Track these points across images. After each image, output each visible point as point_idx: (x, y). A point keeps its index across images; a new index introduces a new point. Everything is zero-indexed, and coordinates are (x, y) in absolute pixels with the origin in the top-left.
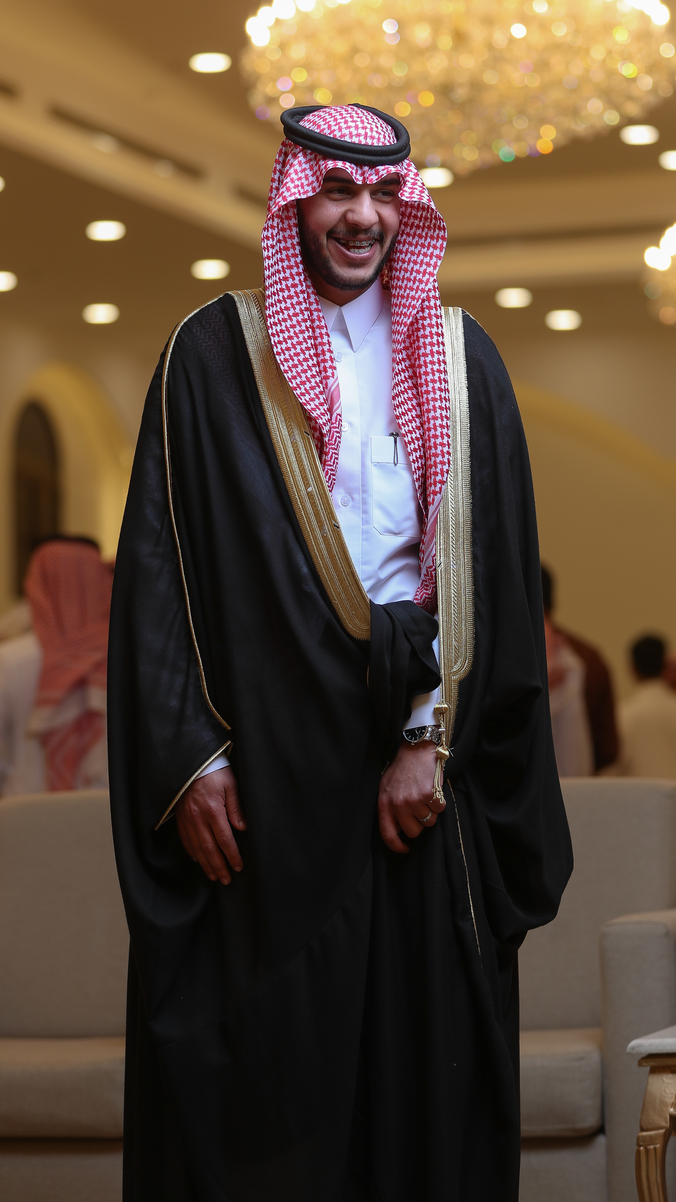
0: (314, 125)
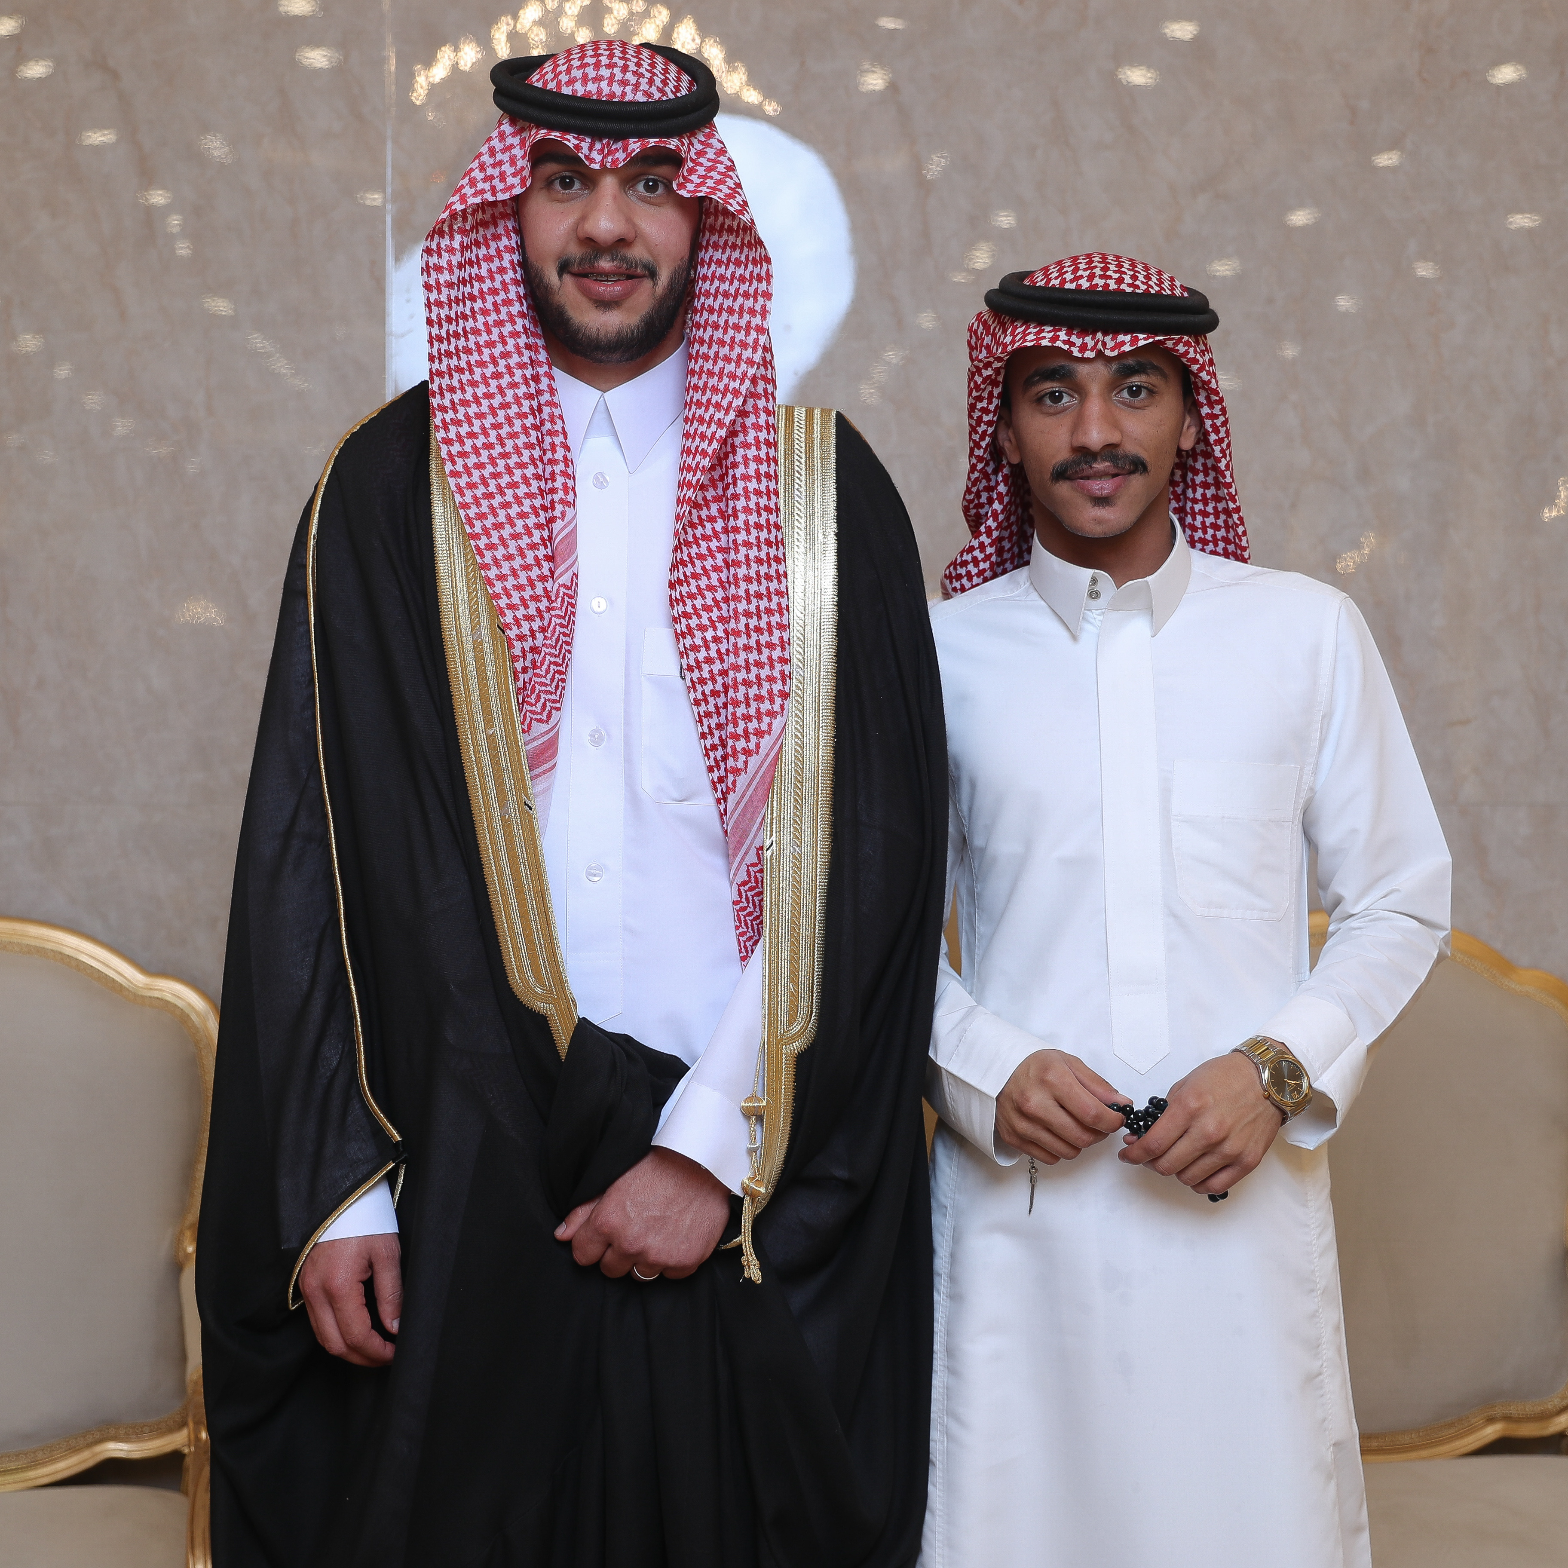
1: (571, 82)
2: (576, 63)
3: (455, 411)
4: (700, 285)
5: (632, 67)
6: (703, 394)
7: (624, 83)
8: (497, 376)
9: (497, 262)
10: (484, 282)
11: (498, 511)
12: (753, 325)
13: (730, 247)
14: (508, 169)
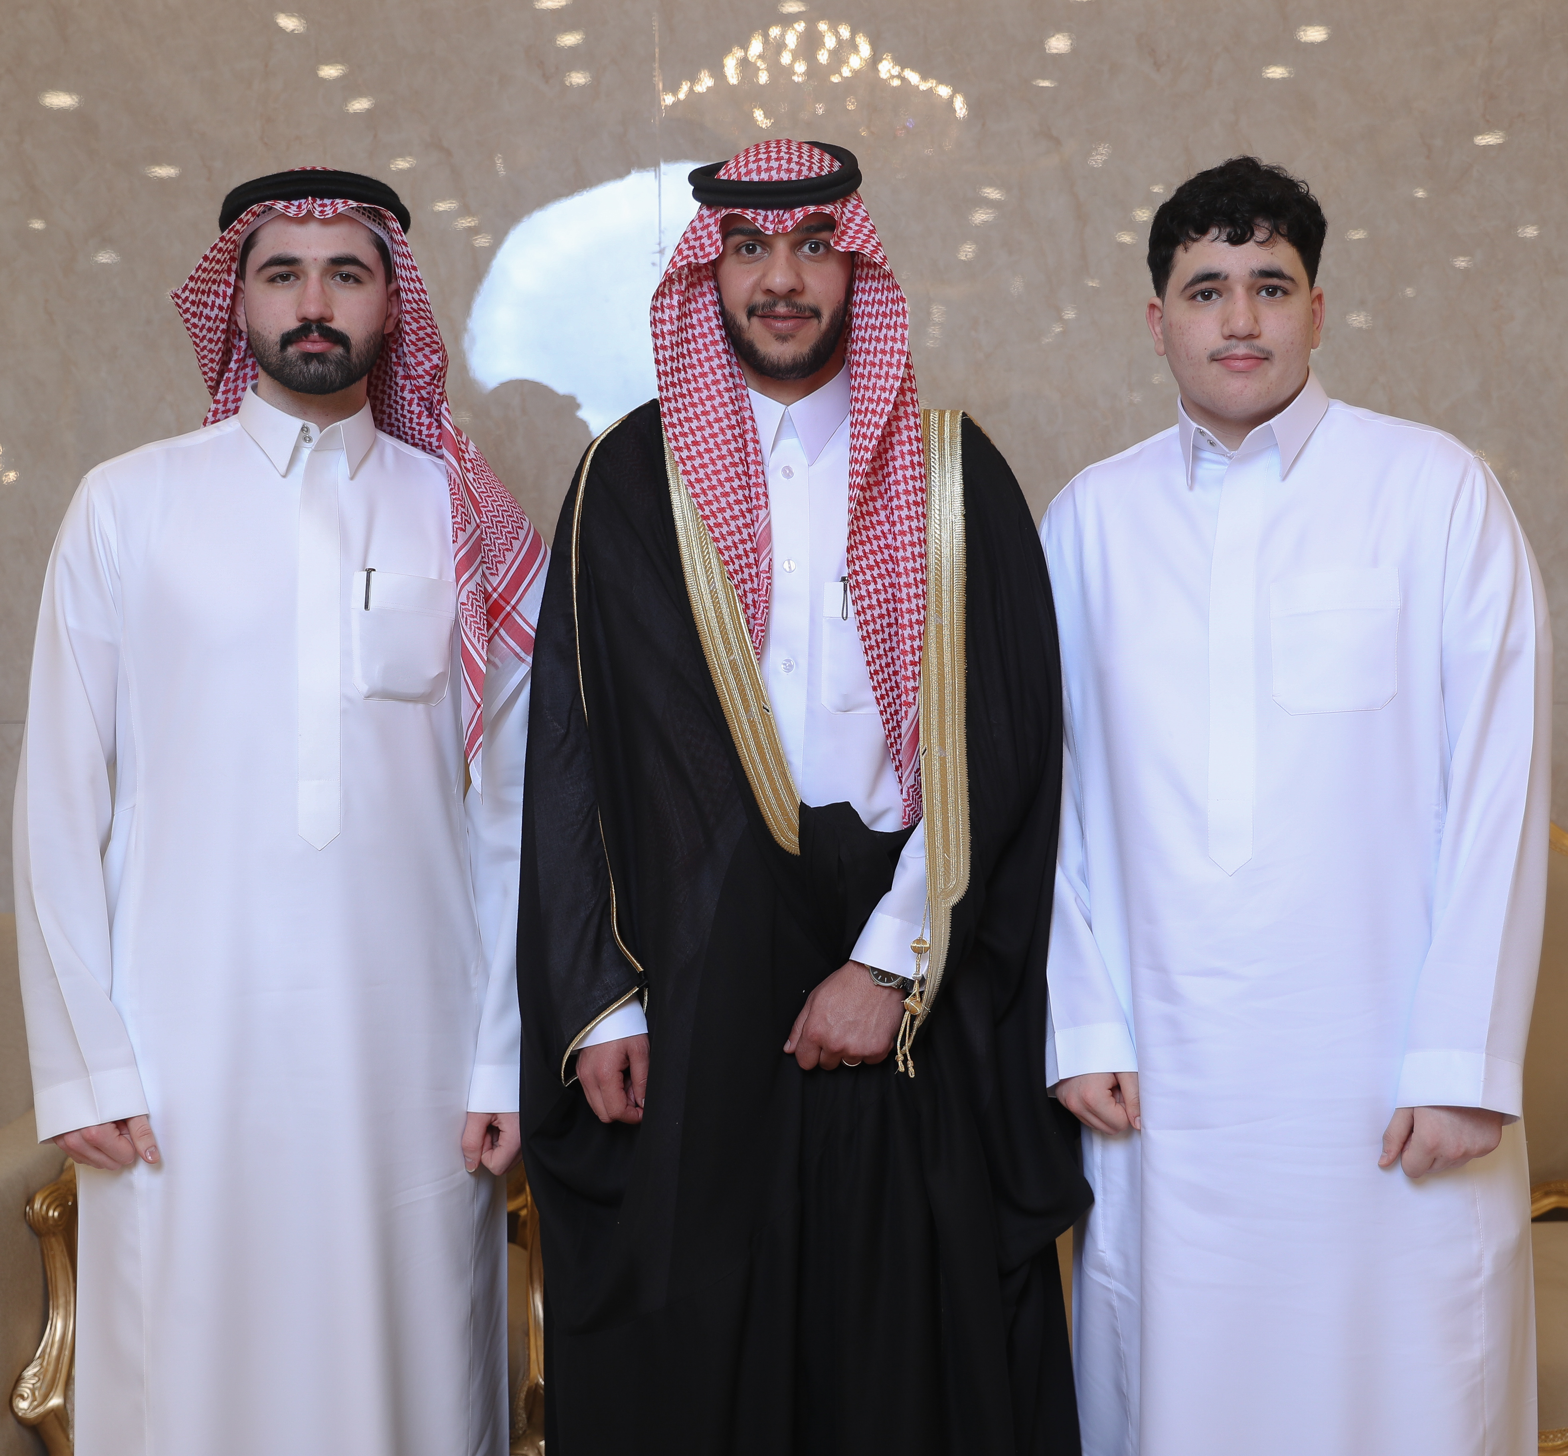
1: (748, 173)
2: (752, 159)
3: (682, 426)
4: (854, 321)
5: (795, 158)
6: (862, 404)
7: (789, 171)
8: (711, 398)
9: (704, 313)
10: (695, 329)
11: (721, 498)
12: (895, 349)
13: (874, 291)
14: (706, 241)
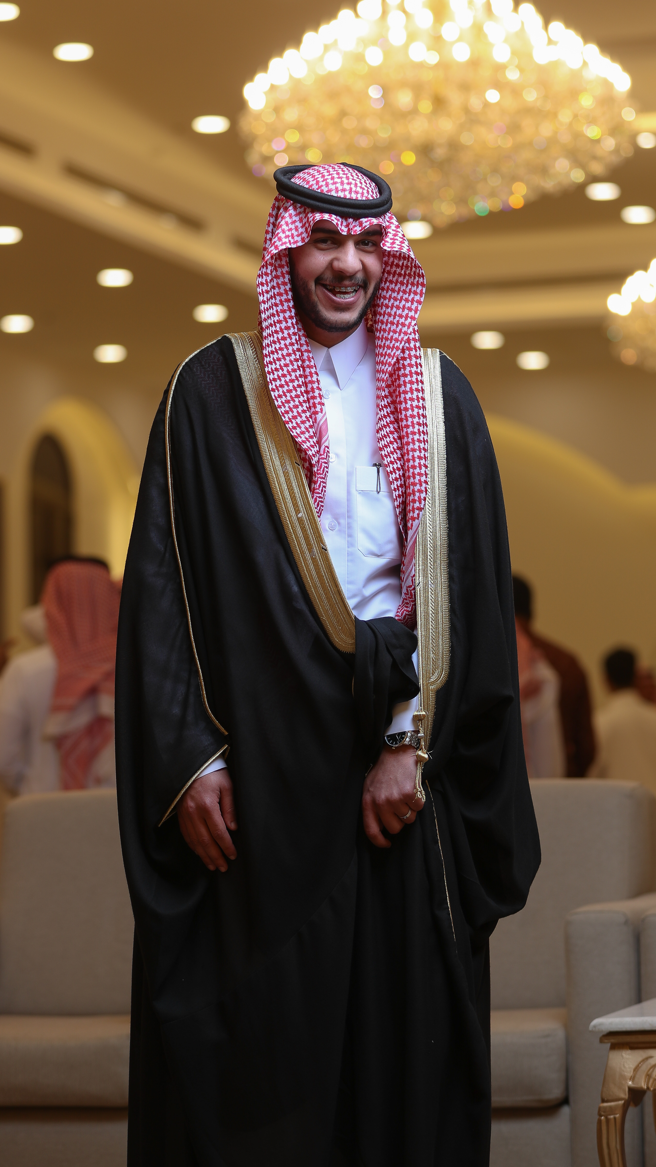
0: (304, 182)
